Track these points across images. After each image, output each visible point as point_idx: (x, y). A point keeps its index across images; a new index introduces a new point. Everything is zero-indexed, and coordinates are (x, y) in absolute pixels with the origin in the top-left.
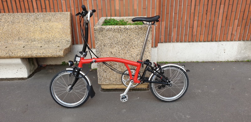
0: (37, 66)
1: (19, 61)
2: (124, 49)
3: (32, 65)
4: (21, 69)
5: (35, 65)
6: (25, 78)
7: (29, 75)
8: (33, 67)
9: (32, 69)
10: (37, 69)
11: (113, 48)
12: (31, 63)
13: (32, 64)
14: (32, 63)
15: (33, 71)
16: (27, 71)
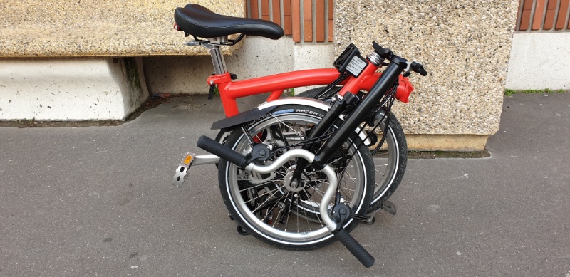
0: (146, 94)
1: (103, 69)
2: (427, 17)
3: (136, 89)
4: (107, 94)
5: (142, 91)
6: (118, 121)
7: (128, 112)
8: (137, 92)
9: (135, 99)
10: (147, 102)
11: (391, 15)
12: (133, 83)
13: (136, 85)
14: (136, 82)
15: (138, 105)
16: (122, 100)
